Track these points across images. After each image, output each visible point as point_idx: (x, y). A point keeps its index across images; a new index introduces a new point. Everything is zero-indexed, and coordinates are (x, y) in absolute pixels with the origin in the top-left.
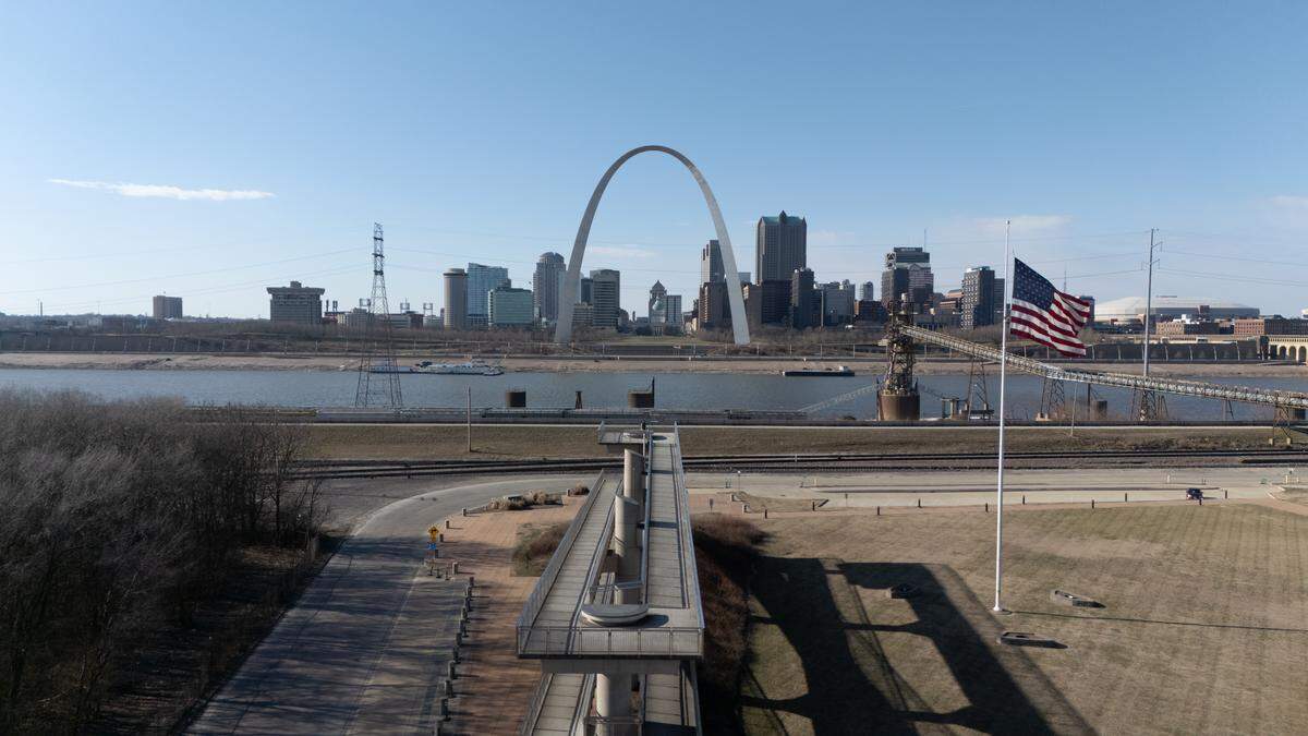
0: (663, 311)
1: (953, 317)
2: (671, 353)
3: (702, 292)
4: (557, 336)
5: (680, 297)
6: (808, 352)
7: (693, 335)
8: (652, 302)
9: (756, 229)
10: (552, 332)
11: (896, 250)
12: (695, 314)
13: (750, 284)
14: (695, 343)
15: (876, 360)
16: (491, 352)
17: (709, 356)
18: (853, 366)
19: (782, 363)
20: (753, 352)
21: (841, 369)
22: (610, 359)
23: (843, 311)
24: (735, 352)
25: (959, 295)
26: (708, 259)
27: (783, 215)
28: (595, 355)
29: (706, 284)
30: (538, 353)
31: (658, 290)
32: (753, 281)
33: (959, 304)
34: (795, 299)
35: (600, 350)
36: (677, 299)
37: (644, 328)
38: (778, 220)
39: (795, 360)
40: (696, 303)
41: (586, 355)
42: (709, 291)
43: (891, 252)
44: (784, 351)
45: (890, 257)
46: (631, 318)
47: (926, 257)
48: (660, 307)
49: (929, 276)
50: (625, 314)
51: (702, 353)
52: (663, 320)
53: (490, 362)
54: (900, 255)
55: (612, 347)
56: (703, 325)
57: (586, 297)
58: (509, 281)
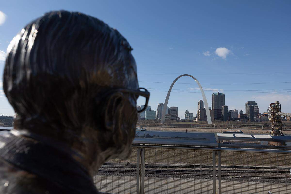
0: (188, 117)
1: (266, 119)
2: (191, 126)
3: (198, 111)
4: (161, 122)
5: (192, 113)
6: (228, 126)
7: (196, 122)
8: (185, 115)
9: (212, 96)
10: (160, 120)
11: (248, 102)
12: (196, 117)
13: (211, 110)
14: (197, 124)
15: (248, 129)
16: (144, 125)
17: (201, 127)
18: (242, 131)
19: (221, 129)
20: (213, 126)
21: (239, 131)
22: (174, 127)
23: (235, 117)
24: (208, 126)
25: (267, 113)
26: (199, 104)
27: (219, 93)
28: (171, 126)
29: (199, 110)
30: (156, 126)
31: (187, 112)
32: (211, 109)
33: (267, 115)
34: (223, 114)
35: (172, 125)
36: (192, 114)
37: (183, 121)
38: (217, 94)
39: (225, 129)
40: (197, 115)
41: (168, 126)
42: (200, 111)
43: (247, 102)
44: (221, 126)
45: (247, 104)
46: (180, 119)
47: (256, 104)
48: (187, 116)
49: (258, 108)
50: (179, 118)
51: (199, 126)
52: (188, 118)
53: (144, 128)
54: (249, 103)
55: (175, 124)
56: (199, 120)
57: (169, 113)
58: (151, 109)
